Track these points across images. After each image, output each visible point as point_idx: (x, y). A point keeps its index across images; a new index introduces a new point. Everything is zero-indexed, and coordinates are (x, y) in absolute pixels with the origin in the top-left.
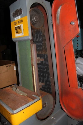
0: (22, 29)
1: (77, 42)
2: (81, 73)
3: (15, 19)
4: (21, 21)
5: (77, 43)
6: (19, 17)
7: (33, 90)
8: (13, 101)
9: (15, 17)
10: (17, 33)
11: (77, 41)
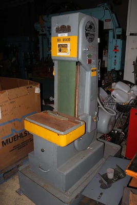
0: (69, 48)
1: (116, 59)
2: (120, 101)
3: (59, 35)
4: (69, 40)
5: (115, 61)
6: (66, 35)
7: (73, 115)
8: (56, 125)
9: (60, 33)
10: (60, 51)
11: (115, 57)
